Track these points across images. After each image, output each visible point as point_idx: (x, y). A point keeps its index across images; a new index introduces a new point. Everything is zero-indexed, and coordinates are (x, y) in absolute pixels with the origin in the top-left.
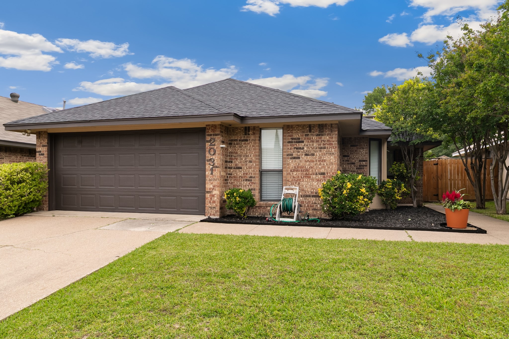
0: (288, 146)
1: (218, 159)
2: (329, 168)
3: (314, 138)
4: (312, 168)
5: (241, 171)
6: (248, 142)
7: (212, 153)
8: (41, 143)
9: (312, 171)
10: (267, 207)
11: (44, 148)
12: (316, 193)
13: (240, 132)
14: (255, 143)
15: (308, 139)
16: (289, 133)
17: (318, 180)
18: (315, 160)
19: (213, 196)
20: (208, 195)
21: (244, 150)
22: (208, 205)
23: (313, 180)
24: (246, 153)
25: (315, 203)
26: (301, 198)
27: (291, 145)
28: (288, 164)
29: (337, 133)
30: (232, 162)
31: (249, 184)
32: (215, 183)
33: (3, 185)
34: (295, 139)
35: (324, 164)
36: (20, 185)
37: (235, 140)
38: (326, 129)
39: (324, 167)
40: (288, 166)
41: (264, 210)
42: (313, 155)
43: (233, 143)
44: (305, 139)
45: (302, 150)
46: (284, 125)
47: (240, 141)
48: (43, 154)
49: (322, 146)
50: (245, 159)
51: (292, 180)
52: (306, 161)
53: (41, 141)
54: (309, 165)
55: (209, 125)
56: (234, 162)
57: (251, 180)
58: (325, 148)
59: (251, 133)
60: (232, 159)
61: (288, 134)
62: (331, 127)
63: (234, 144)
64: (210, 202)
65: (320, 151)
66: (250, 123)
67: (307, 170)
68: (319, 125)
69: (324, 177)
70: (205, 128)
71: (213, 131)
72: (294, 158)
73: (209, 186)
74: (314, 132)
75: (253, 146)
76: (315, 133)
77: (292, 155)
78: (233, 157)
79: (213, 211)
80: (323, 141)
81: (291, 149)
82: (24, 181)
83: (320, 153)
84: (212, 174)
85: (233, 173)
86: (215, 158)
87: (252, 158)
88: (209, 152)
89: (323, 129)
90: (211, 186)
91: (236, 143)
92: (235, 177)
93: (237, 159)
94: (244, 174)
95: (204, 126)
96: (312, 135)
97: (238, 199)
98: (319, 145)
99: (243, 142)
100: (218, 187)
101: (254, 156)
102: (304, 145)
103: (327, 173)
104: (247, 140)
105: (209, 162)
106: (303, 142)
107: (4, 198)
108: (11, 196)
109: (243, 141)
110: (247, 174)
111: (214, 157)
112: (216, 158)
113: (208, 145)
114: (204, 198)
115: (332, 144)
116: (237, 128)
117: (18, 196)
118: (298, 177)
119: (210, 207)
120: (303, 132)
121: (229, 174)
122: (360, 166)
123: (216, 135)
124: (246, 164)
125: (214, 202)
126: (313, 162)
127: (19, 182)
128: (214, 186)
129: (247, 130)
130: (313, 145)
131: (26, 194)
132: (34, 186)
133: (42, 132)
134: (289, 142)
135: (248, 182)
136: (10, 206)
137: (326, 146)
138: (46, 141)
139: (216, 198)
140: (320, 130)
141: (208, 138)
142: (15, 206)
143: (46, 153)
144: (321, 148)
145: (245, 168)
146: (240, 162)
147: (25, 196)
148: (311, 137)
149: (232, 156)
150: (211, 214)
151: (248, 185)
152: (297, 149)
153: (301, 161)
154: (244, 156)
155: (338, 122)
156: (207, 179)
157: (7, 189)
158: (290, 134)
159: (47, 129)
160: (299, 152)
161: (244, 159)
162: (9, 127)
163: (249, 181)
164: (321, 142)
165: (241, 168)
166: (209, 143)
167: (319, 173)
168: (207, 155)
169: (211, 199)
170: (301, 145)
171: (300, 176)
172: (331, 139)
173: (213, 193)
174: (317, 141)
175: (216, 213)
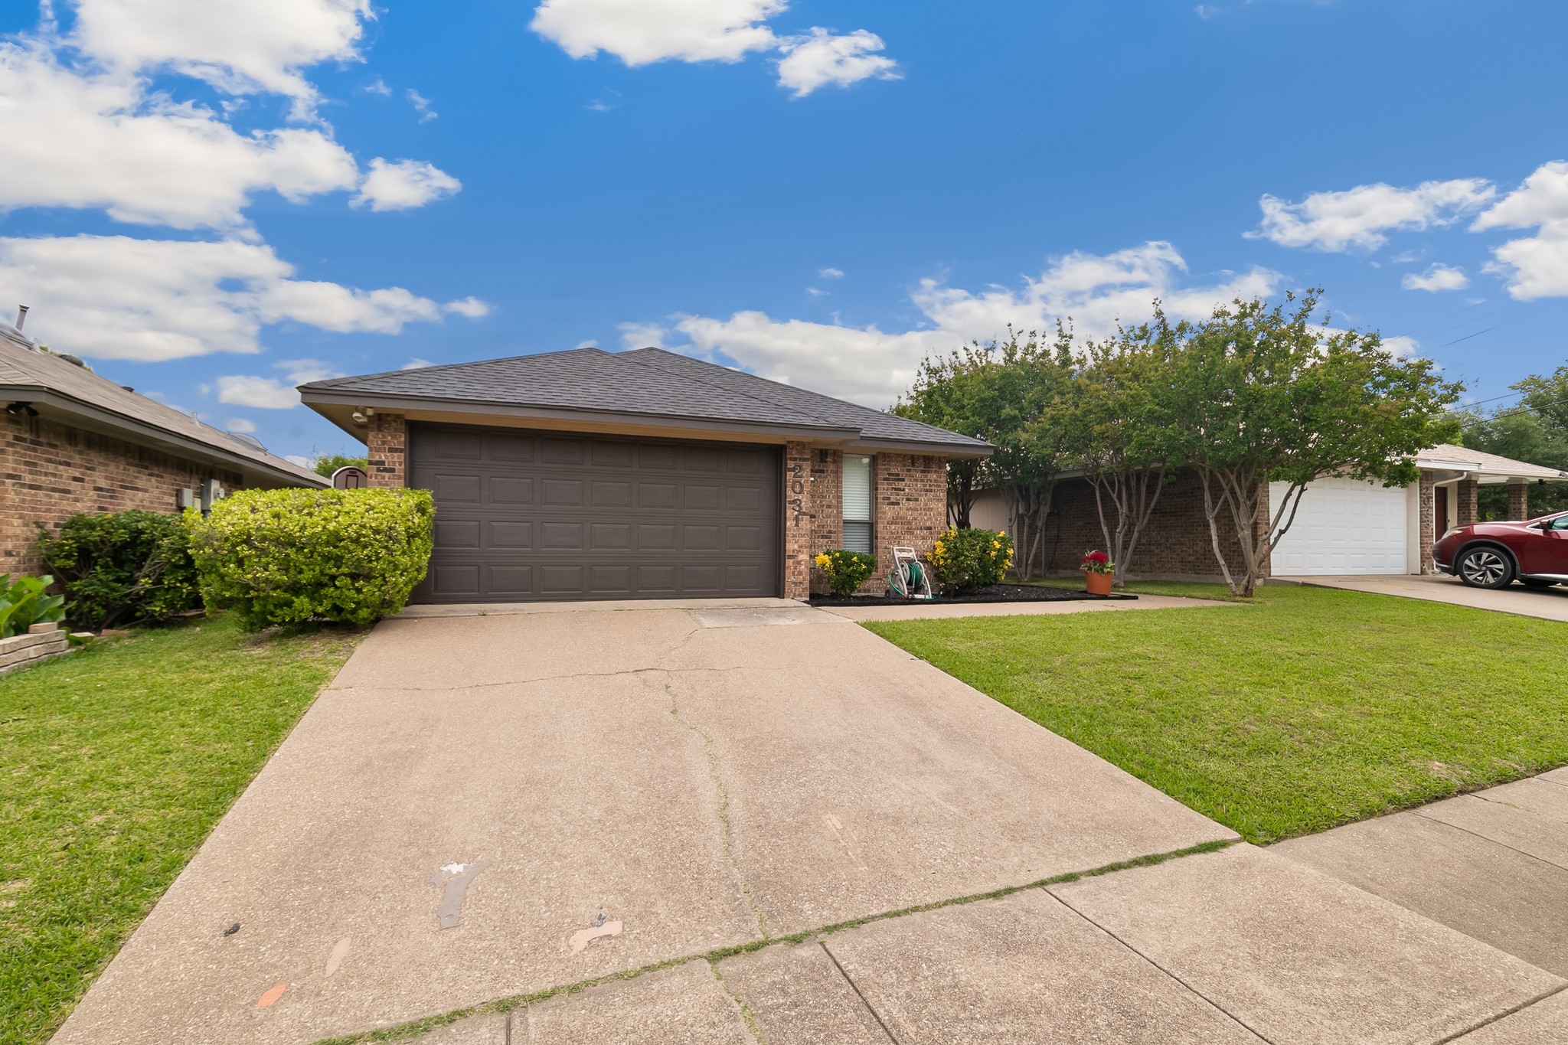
0: (883, 484)
1: (805, 500)
2: (934, 520)
3: (919, 475)
4: (915, 519)
5: (814, 522)
6: (825, 474)
7: (797, 489)
8: (384, 443)
9: (916, 523)
11: (395, 454)
14: (836, 477)
15: (910, 476)
17: (923, 538)
18: (919, 508)
19: (799, 563)
20: (789, 562)
22: (790, 578)
23: (916, 537)
27: (886, 483)
28: (884, 513)
29: (947, 470)
31: (827, 543)
32: (802, 541)
34: (893, 475)
35: (930, 515)
38: (934, 463)
40: (882, 516)
42: (917, 500)
44: (906, 476)
45: (903, 493)
46: (871, 452)
48: (392, 470)
49: (928, 487)
50: (821, 502)
51: (889, 537)
52: (908, 510)
53: (384, 436)
54: (911, 515)
55: (792, 442)
57: (830, 538)
58: (931, 491)
59: (829, 459)
61: (884, 467)
62: (940, 461)
64: (793, 574)
65: (926, 495)
67: (909, 523)
68: (924, 457)
69: (931, 533)
70: (786, 446)
71: (799, 452)
72: (892, 504)
73: (791, 546)
74: (917, 467)
75: (832, 482)
76: (919, 469)
77: (889, 499)
79: (800, 588)
80: (930, 480)
81: (887, 490)
83: (926, 498)
84: (797, 525)
86: (802, 498)
87: (830, 501)
88: (793, 487)
89: (929, 463)
90: (796, 547)
94: (819, 526)
95: (784, 443)
96: (915, 470)
97: (864, 567)
98: (924, 486)
100: (807, 547)
101: (833, 497)
102: (906, 485)
103: (934, 528)
104: (823, 471)
105: (792, 506)
106: (903, 480)
109: (816, 472)
110: (823, 526)
111: (799, 497)
113: (790, 475)
114: (783, 567)
115: (939, 486)
118: (897, 533)
119: (794, 583)
120: (904, 465)
123: (805, 460)
124: (822, 511)
125: (800, 573)
126: (917, 510)
128: (800, 546)
129: (823, 454)
130: (916, 485)
133: (388, 415)
134: (884, 479)
135: (825, 540)
137: (933, 488)
138: (403, 439)
139: (803, 567)
140: (925, 465)
141: (791, 464)
143: (400, 469)
144: (927, 491)
145: (821, 517)
146: (812, 507)
148: (915, 474)
150: (795, 594)
151: (825, 546)
152: (896, 489)
153: (900, 509)
154: (818, 497)
155: (947, 455)
156: (789, 533)
158: (886, 467)
160: (899, 495)
162: (315, 394)
163: (826, 538)
164: (927, 482)
166: (793, 473)
168: (789, 492)
169: (795, 568)
170: (901, 485)
172: (939, 480)
173: (799, 559)
174: (922, 481)
175: (803, 591)
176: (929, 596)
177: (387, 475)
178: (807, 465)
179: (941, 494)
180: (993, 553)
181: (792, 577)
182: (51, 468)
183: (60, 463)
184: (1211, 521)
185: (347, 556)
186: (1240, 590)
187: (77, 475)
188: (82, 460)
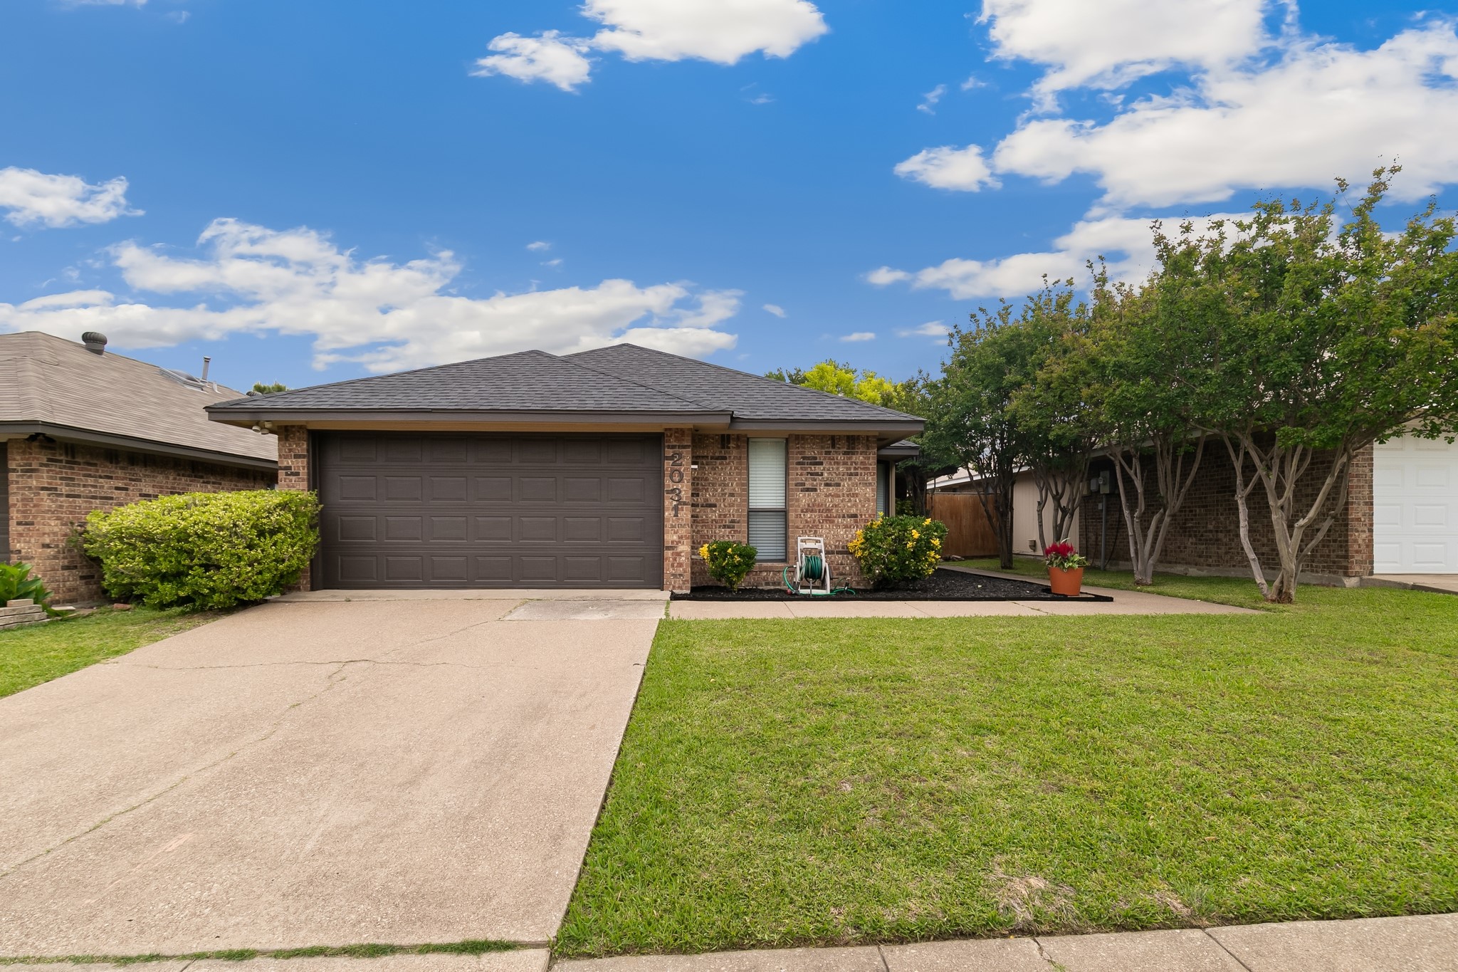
0: (797, 469)
1: (685, 489)
2: (864, 506)
3: (840, 457)
4: (836, 506)
5: (715, 511)
6: (728, 461)
7: (677, 479)
8: (290, 450)
9: (837, 511)
10: (761, 572)
11: (300, 460)
12: (843, 547)
13: (713, 443)
14: (741, 463)
15: (830, 459)
16: (798, 448)
17: (846, 527)
18: (841, 494)
19: (679, 554)
20: (668, 554)
21: (720, 475)
22: (668, 570)
23: (838, 526)
24: (724, 480)
25: (842, 564)
27: (801, 468)
28: (798, 500)
29: (875, 450)
30: (698, 495)
31: (730, 532)
32: (683, 532)
33: (245, 537)
34: (808, 458)
35: (856, 501)
36: (274, 538)
37: (703, 457)
38: (859, 443)
39: (855, 505)
40: (796, 504)
41: (756, 577)
42: (838, 485)
43: (700, 461)
44: (825, 459)
45: (820, 477)
46: (791, 435)
47: (712, 458)
48: (297, 474)
49: (852, 471)
50: (722, 490)
51: (804, 526)
52: (826, 496)
53: (290, 445)
54: (832, 501)
55: (670, 429)
56: (702, 495)
57: (733, 527)
58: (857, 474)
59: (731, 445)
60: (698, 489)
61: (797, 450)
62: (868, 440)
63: (702, 464)
64: (673, 566)
65: (850, 479)
66: (742, 428)
67: (829, 510)
68: (848, 437)
69: (856, 522)
70: (663, 434)
71: (677, 439)
72: (808, 490)
73: (670, 537)
74: (839, 448)
75: (736, 468)
76: (841, 450)
77: (804, 484)
78: (701, 487)
79: (679, 582)
80: (855, 462)
81: (801, 475)
83: (850, 483)
84: (676, 515)
85: (700, 515)
86: (682, 487)
87: (734, 489)
88: (671, 477)
89: (854, 443)
90: (675, 538)
91: (710, 462)
92: (703, 521)
93: (707, 490)
94: (720, 516)
95: (661, 431)
96: (836, 452)
97: (737, 559)
98: (848, 469)
99: (718, 461)
100: (688, 538)
101: (737, 485)
102: (824, 469)
103: (861, 515)
104: (725, 458)
105: (671, 495)
106: (821, 464)
107: (246, 565)
108: (259, 562)
109: (718, 458)
110: (725, 516)
111: (679, 486)
112: (684, 488)
113: (668, 464)
114: (661, 559)
115: (868, 469)
116: (707, 436)
117: (271, 562)
118: (814, 521)
119: (673, 575)
120: (822, 448)
123: (684, 447)
124: (724, 500)
125: (680, 565)
126: (839, 496)
128: (681, 537)
129: (725, 440)
130: (838, 469)
132: (299, 540)
133: (293, 426)
134: (798, 463)
135: (728, 530)
136: (255, 584)
137: (859, 471)
138: (305, 446)
139: (683, 558)
140: (849, 446)
141: (669, 452)
143: (304, 472)
144: (851, 474)
145: (722, 505)
146: (713, 496)
147: (283, 561)
148: (835, 456)
149: (698, 484)
150: (674, 587)
151: (728, 536)
152: (812, 474)
153: (818, 495)
154: (720, 485)
155: (877, 434)
156: (668, 524)
157: (251, 546)
158: (800, 450)
159: (307, 422)
160: (815, 480)
161: (719, 490)
162: (218, 413)
163: (729, 527)
164: (851, 464)
165: (715, 506)
166: (671, 462)
167: (848, 515)
168: (667, 482)
169: (675, 559)
170: (819, 469)
171: (817, 520)
172: (867, 460)
173: (679, 550)
174: (845, 463)
175: (684, 584)
176: (827, 592)
177: (293, 478)
178: (687, 452)
179: (870, 478)
180: (910, 544)
181: (671, 569)
182: (90, 481)
183: (101, 477)
184: (1239, 502)
185: (196, 550)
186: (1272, 594)
187: (120, 485)
188: (125, 473)
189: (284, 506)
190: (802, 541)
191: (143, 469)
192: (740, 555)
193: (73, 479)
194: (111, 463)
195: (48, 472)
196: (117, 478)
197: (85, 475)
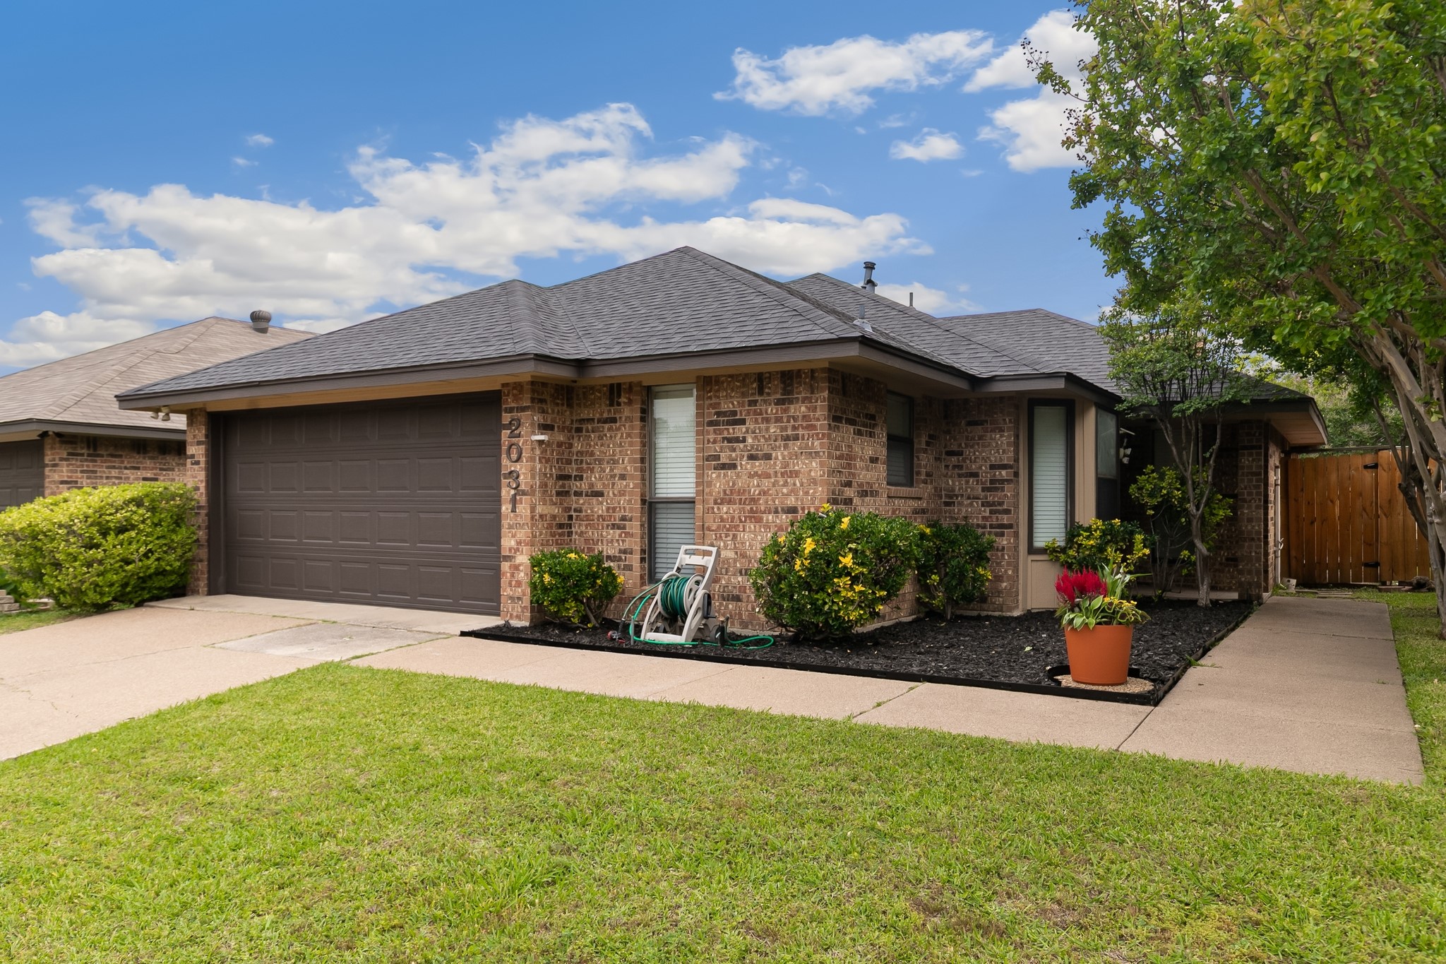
0: (708, 433)
1: (526, 472)
2: (807, 493)
3: (771, 410)
4: (765, 493)
5: (602, 503)
6: (618, 424)
7: (514, 456)
8: (194, 436)
9: (766, 502)
11: (200, 447)
13: (600, 398)
14: (632, 428)
15: (755, 413)
16: (710, 398)
17: (780, 529)
18: (771, 472)
19: (517, 568)
20: (505, 566)
21: (609, 446)
22: (506, 592)
23: (767, 527)
24: (614, 455)
26: (740, 579)
27: (715, 431)
28: (711, 484)
29: (826, 394)
30: (581, 478)
31: (620, 536)
32: (521, 534)
33: (81, 535)
34: (725, 414)
35: (795, 484)
36: (121, 537)
37: (588, 420)
38: (800, 383)
40: (709, 490)
42: (768, 457)
43: (584, 427)
44: (748, 414)
45: (741, 445)
46: (698, 377)
47: (599, 421)
48: (197, 463)
49: (789, 432)
50: (612, 470)
51: (719, 527)
52: (751, 476)
53: (194, 431)
54: (758, 486)
55: (507, 385)
56: (587, 478)
57: (624, 528)
58: (796, 438)
59: (623, 400)
60: (581, 470)
61: (709, 402)
62: (813, 377)
63: (587, 431)
64: (510, 584)
65: (786, 447)
67: (754, 500)
68: (783, 374)
70: (499, 391)
71: (516, 398)
72: (724, 467)
73: (507, 542)
74: (769, 394)
75: (629, 435)
76: (772, 398)
77: (717, 458)
78: (584, 466)
79: (518, 608)
80: (793, 417)
81: (715, 442)
82: (133, 527)
83: (786, 453)
84: (513, 511)
85: (584, 508)
86: (521, 469)
87: (625, 468)
88: (509, 453)
89: (791, 385)
90: (513, 543)
91: (590, 427)
92: (588, 518)
93: (592, 470)
94: (608, 509)
95: (498, 387)
96: (765, 401)
98: (784, 429)
99: (606, 426)
100: (527, 544)
102: (747, 432)
103: (803, 509)
104: (614, 420)
105: (508, 481)
106: (743, 422)
107: (83, 565)
108: (100, 562)
109: (606, 421)
110: (614, 509)
111: (517, 467)
113: (505, 435)
114: (498, 574)
115: (813, 427)
116: (592, 389)
117: (117, 562)
118: (733, 518)
119: (511, 597)
120: (743, 395)
121: (575, 510)
122: (992, 482)
123: (523, 409)
124: (613, 484)
125: (519, 584)
126: (768, 476)
127: (121, 530)
128: (519, 543)
129: (614, 393)
130: (767, 429)
131: (135, 556)
132: (158, 538)
133: (196, 409)
134: (711, 423)
135: (618, 532)
136: (97, 585)
137: (800, 432)
138: (204, 431)
139: (522, 574)
140: (784, 389)
141: (506, 418)
142: (112, 585)
143: (203, 459)
144: (787, 438)
145: (611, 494)
146: (601, 479)
147: (134, 561)
148: (764, 408)
149: (582, 462)
150: (511, 613)
151: (618, 540)
152: (729, 440)
153: (738, 476)
154: (608, 463)
155: (827, 365)
156: (505, 523)
157: (91, 546)
158: (714, 401)
159: (205, 403)
160: (734, 450)
161: (608, 470)
162: (126, 400)
163: (619, 528)
164: (788, 421)
165: (600, 494)
166: (509, 432)
167: (783, 509)
168: (505, 461)
169: (512, 575)
170: (739, 431)
171: (737, 516)
172: (813, 412)
173: (517, 562)
174: (778, 420)
175: (523, 612)
177: (196, 467)
179: (817, 443)
180: (800, 564)
181: (508, 589)
182: (115, 472)
183: (126, 468)
187: (149, 475)
188: (155, 463)
189: (138, 502)
190: (686, 552)
191: (176, 458)
192: (552, 575)
193: (95, 472)
194: (139, 453)
195: (68, 466)
196: (145, 468)
197: (108, 467)
